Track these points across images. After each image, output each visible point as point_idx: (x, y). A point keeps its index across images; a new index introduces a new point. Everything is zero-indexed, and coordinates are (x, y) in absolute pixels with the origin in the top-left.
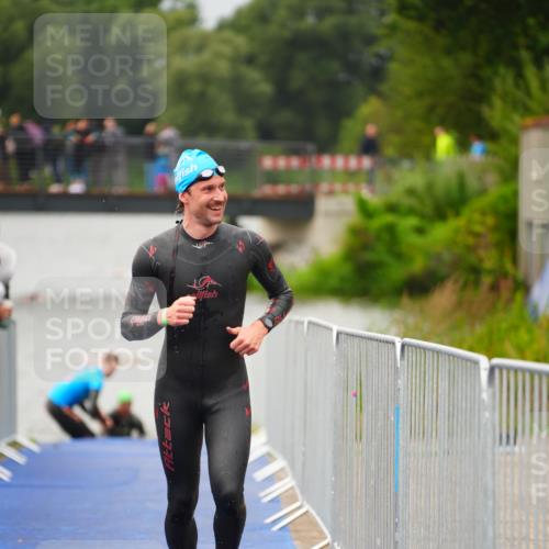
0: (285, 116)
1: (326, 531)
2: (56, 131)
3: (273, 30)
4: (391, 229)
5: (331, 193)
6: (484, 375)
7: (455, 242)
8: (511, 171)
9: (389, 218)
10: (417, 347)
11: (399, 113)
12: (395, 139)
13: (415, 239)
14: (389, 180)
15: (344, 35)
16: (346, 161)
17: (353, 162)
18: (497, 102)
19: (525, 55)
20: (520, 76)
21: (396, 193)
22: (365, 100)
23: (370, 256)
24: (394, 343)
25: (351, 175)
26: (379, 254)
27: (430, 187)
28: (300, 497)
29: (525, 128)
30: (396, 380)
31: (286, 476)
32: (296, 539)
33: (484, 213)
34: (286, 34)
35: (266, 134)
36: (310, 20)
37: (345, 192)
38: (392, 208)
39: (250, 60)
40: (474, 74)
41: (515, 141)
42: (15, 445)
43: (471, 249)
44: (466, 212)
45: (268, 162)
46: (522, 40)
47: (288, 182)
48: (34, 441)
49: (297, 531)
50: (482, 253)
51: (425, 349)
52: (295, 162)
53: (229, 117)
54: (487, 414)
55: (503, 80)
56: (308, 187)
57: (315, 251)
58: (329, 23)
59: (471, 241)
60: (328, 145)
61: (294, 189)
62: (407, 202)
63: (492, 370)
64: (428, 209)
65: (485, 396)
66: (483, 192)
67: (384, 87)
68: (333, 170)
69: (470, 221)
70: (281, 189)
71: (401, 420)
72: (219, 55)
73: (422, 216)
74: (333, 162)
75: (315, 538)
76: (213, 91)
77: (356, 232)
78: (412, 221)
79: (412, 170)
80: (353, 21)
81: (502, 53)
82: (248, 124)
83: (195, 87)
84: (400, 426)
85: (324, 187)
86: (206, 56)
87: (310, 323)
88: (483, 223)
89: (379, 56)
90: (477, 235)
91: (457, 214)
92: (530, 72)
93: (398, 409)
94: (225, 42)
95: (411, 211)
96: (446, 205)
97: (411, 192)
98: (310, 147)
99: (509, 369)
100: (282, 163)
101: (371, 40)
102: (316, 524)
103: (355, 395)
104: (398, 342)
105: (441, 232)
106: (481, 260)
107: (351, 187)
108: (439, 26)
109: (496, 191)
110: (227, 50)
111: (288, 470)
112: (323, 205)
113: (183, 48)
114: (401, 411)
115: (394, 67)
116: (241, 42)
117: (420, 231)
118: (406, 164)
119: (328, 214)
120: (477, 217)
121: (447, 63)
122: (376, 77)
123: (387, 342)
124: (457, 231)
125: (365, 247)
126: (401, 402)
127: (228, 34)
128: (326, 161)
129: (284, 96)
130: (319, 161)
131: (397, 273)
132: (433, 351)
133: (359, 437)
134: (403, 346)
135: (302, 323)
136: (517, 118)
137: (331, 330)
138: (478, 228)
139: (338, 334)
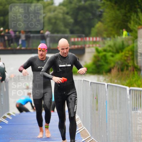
0: (77, 28)
1: (89, 134)
2: (17, 33)
4: (105, 56)
5: (89, 47)
6: (128, 92)
7: (121, 59)
9: (104, 53)
10: (111, 85)
11: (106, 26)
12: (105, 33)
13: (111, 58)
14: (104, 43)
15: (91, 6)
16: (93, 39)
17: (95, 39)
18: (132, 22)
19: (139, 10)
20: (137, 15)
21: (106, 47)
22: (97, 23)
23: (100, 63)
24: (105, 85)
25: (95, 42)
26: (102, 62)
27: (115, 45)
28: (82, 125)
29: (139, 29)
30: (106, 94)
31: (79, 120)
32: (82, 136)
33: (129, 51)
34: (77, 6)
35: (72, 32)
36: (83, 3)
37: (93, 46)
38: (105, 51)
39: (67, 13)
40: (125, 15)
41: (136, 32)
42: (9, 114)
43: (126, 60)
44: (124, 51)
45: (73, 40)
46: (137, 6)
47: (78, 45)
48: (14, 113)
49: (82, 134)
50: (129, 61)
51: (113, 86)
52: (80, 39)
53: (63, 28)
54: (129, 102)
55: (134, 16)
56: (83, 46)
57: (85, 62)
58: (88, 3)
59: (126, 58)
60: (88, 35)
61: (80, 46)
62: (108, 49)
63: (130, 90)
64: (115, 50)
65: (128, 97)
66: (128, 46)
67: (102, 19)
68: (89, 41)
69: (125, 53)
70: (76, 46)
71: (107, 104)
72: (59, 12)
73: (113, 52)
74: (89, 39)
75: (87, 136)
76: (58, 22)
77: (96, 57)
78: (110, 54)
79: (110, 40)
80: (94, 2)
81: (132, 9)
82: (68, 30)
83: (53, 21)
84: (107, 106)
85: (87, 46)
86: (56, 13)
87: (84, 80)
88: (128, 54)
89: (101, 12)
90: (127, 57)
91: (122, 52)
93: (106, 102)
94: (61, 9)
95: (110, 51)
96: (119, 49)
97: (110, 46)
98: (84, 35)
99: (134, 90)
100: (76, 40)
101: (98, 7)
102: (87, 132)
103: (96, 98)
104: (106, 84)
105: (118, 56)
106: (128, 63)
107: (94, 45)
108: (116, 3)
110: (61, 11)
111: (79, 118)
112: (87, 50)
113: (50, 11)
114: (107, 102)
115: (104, 14)
116: (65, 9)
117: (112, 56)
118: (108, 39)
119: (88, 52)
120: (127, 52)
121: (118, 12)
123: (103, 84)
124: (122, 56)
125: (98, 61)
126: (107, 100)
127: (62, 7)
128: (88, 39)
129: (76, 22)
130: (86, 39)
131: (107, 67)
132: (115, 86)
133: (97, 110)
134: (107, 85)
135: (82, 80)
136: (137, 26)
137: (89, 82)
138: (127, 55)
139: (91, 83)
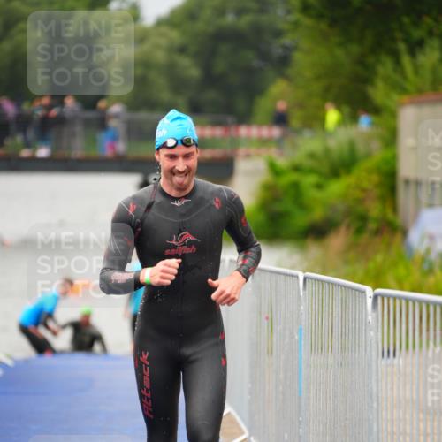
0: (211, 95)
1: (244, 428)
3: (200, 26)
4: (296, 186)
5: (248, 156)
8: (391, 138)
9: (293, 177)
10: (316, 280)
12: (298, 113)
13: (315, 193)
14: (294, 146)
16: (260, 131)
17: (265, 132)
18: (380, 84)
19: (401, 46)
20: (397, 63)
21: (299, 156)
22: (274, 81)
24: (297, 277)
25: (264, 142)
26: (286, 205)
27: (327, 152)
29: (402, 105)
30: (299, 306)
33: (370, 172)
34: (210, 29)
36: (230, 18)
37: (258, 155)
38: (297, 168)
39: (182, 50)
40: (361, 61)
41: (394, 115)
43: (360, 201)
44: (356, 172)
46: (399, 35)
50: (369, 204)
51: (322, 281)
52: (218, 132)
53: (166, 96)
55: (385, 67)
56: (229, 151)
59: (359, 194)
60: (245, 118)
61: (218, 153)
62: (308, 163)
63: (375, 297)
64: (325, 168)
66: (368, 156)
67: (290, 71)
68: (249, 138)
69: (359, 180)
70: (207, 153)
71: (303, 338)
72: (156, 46)
73: (320, 174)
74: (249, 132)
75: (235, 434)
76: (153, 75)
77: (268, 188)
78: (310, 180)
79: (312, 138)
81: (383, 45)
82: (182, 101)
83: (138, 71)
84: (303, 343)
85: (242, 151)
86: (147, 46)
88: (369, 180)
89: (285, 47)
90: (364, 190)
92: (406, 60)
93: (301, 329)
94: (162, 35)
95: (312, 171)
96: (340, 166)
97: (312, 156)
98: (230, 119)
100: (208, 132)
101: (278, 34)
102: (236, 422)
103: (267, 318)
104: (301, 276)
105: (336, 188)
106: (367, 210)
107: (264, 151)
108: (333, 23)
109: (379, 154)
110: (163, 42)
114: (303, 331)
115: (298, 56)
116: (175, 36)
117: (319, 186)
118: (307, 134)
121: (339, 52)
122: (283, 63)
123: (292, 276)
124: (348, 187)
125: (276, 199)
126: (303, 324)
127: (164, 29)
128: (243, 131)
129: (210, 79)
130: (237, 131)
131: (301, 220)
132: (329, 283)
133: (270, 352)
134: (305, 279)
138: (365, 184)
